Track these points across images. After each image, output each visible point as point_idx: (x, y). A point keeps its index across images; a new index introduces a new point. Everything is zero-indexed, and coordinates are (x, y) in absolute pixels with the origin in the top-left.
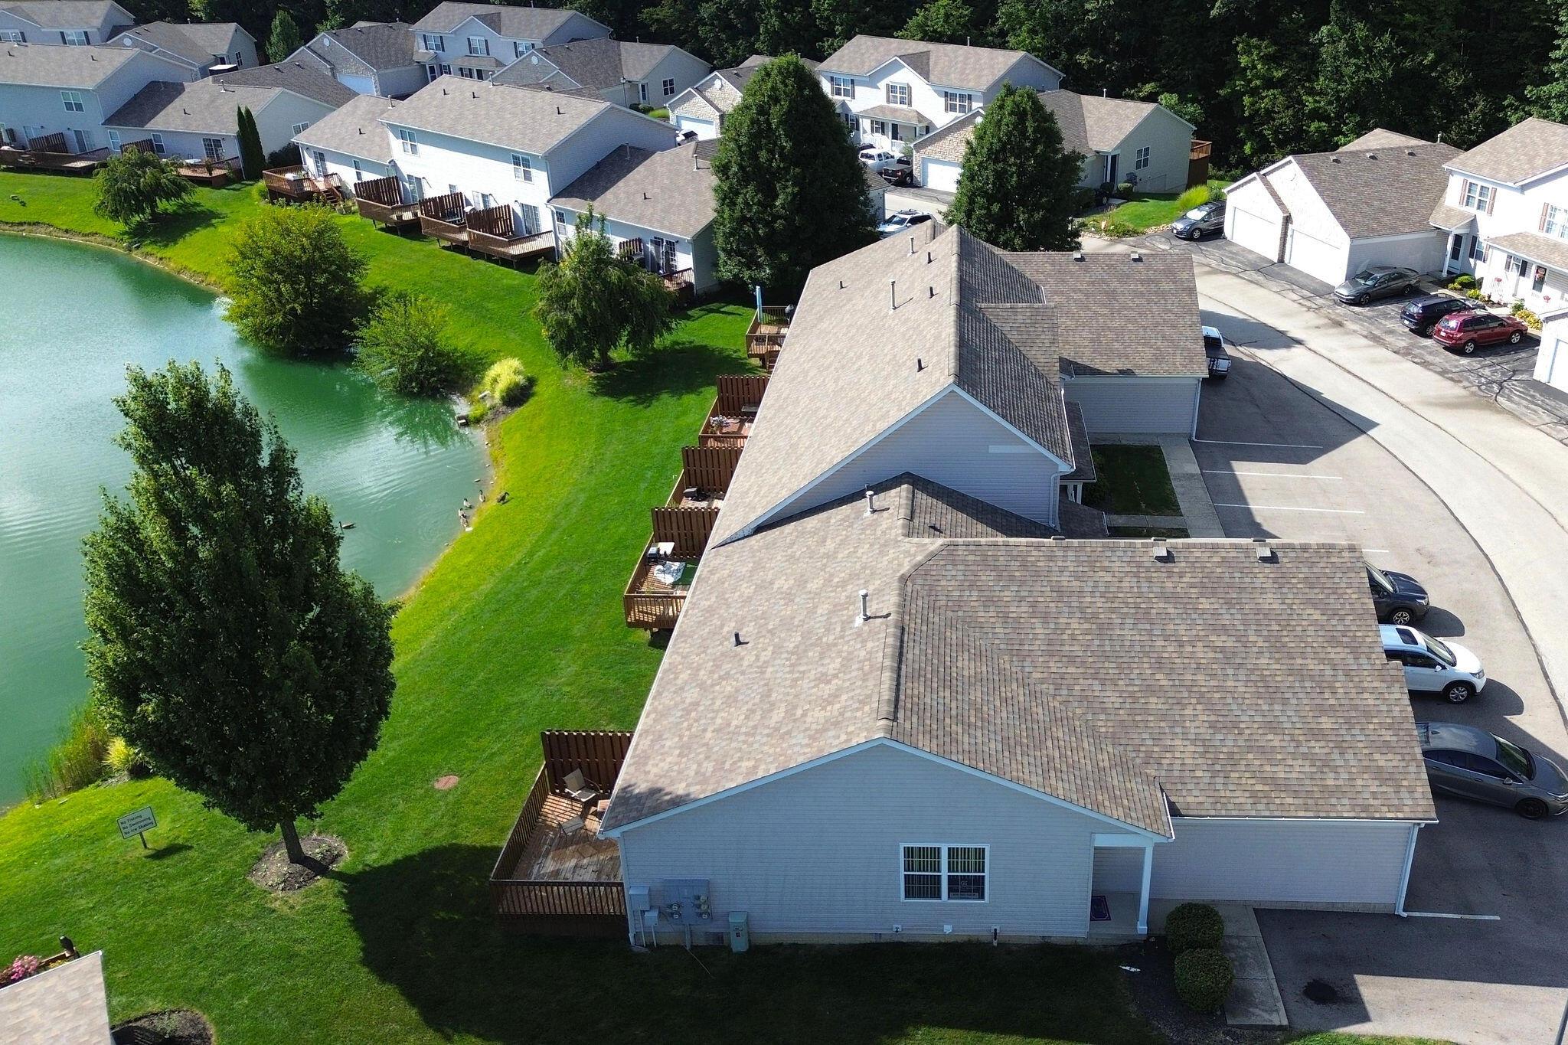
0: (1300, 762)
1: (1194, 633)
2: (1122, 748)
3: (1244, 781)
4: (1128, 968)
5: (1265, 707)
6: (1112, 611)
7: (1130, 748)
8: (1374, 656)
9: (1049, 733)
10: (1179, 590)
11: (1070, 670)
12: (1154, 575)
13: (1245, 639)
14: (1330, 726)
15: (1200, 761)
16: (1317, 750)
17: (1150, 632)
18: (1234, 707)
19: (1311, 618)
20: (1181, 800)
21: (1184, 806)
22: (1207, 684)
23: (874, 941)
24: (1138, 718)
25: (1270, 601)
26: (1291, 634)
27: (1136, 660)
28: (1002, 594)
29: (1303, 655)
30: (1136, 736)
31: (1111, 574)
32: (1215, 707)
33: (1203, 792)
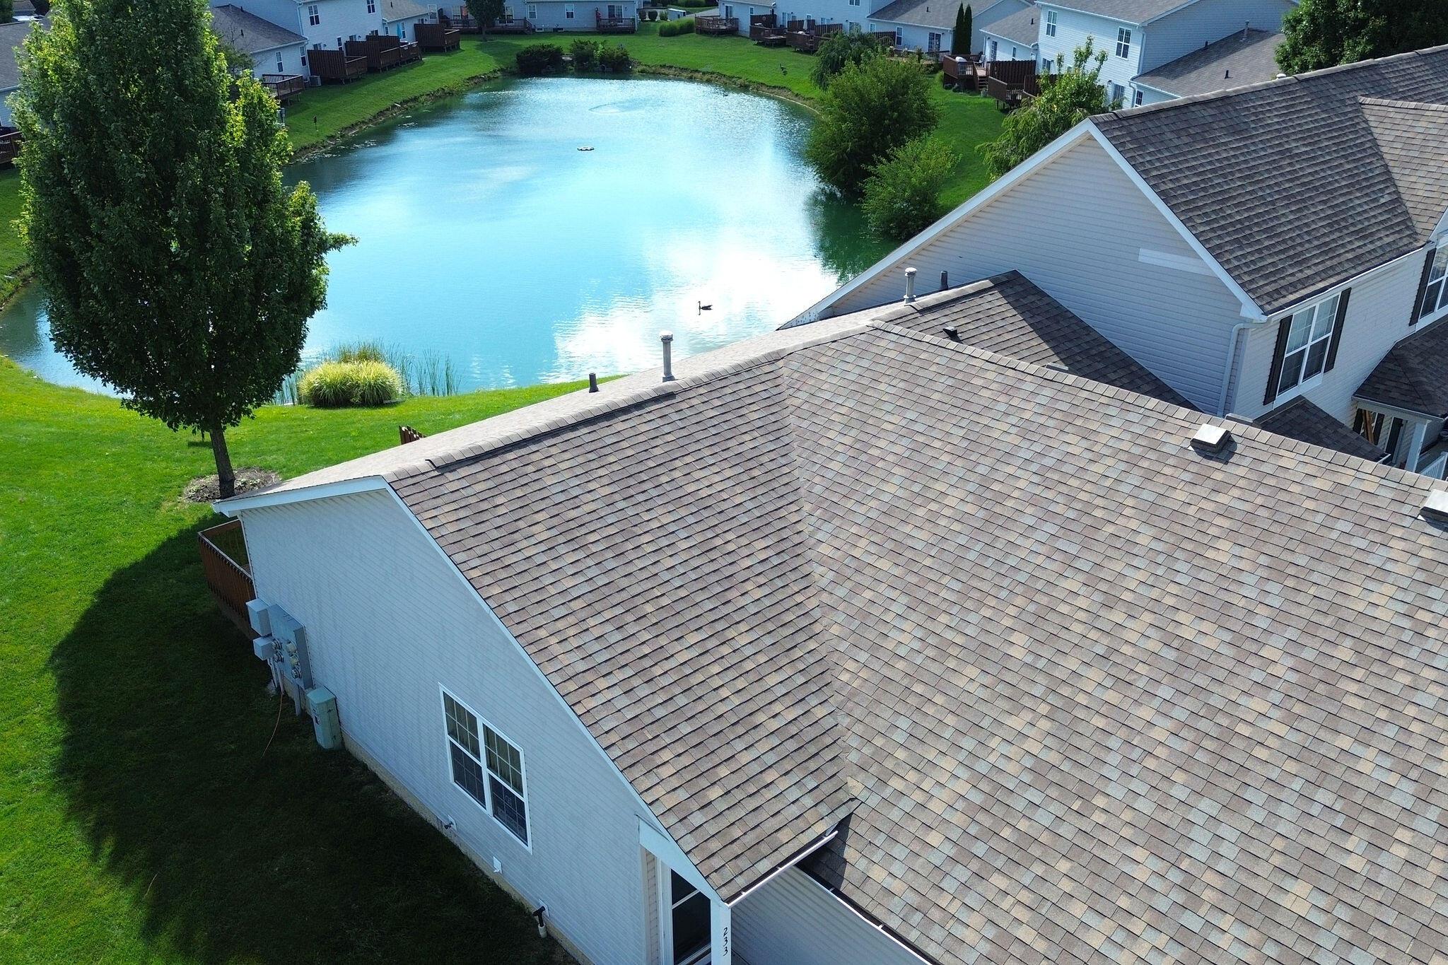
0: (1161, 941)
1: (1155, 593)
2: (846, 721)
3: (1006, 903)
5: (1180, 794)
6: (1034, 500)
7: (858, 728)
9: (719, 626)
10: (1191, 511)
11: (884, 564)
13: (1253, 648)
14: (1302, 909)
15: (956, 818)
16: (1223, 941)
17: (1069, 563)
18: (1113, 759)
20: (862, 864)
22: (1098, 693)
24: (919, 688)
25: (1377, 599)
26: (1373, 681)
27: (1003, 594)
29: (1364, 736)
30: (887, 714)
31: (1085, 444)
32: (1077, 741)
33: (911, 875)
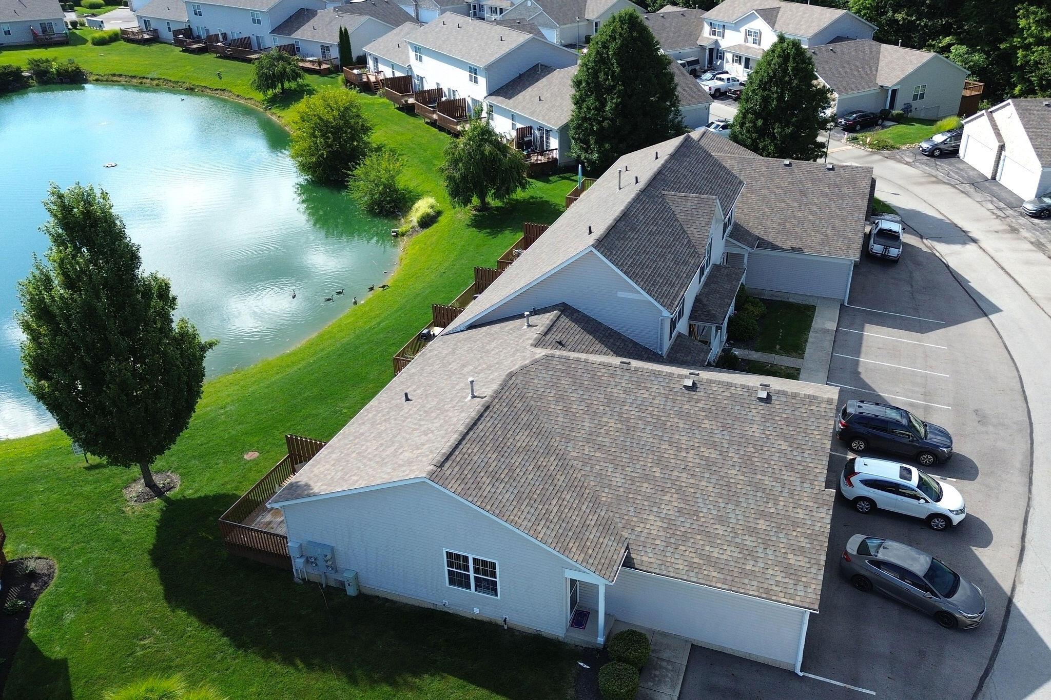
0: (732, 549)
1: (692, 443)
2: (612, 514)
3: (687, 554)
4: (582, 664)
5: (722, 505)
6: (640, 418)
7: (617, 515)
8: (816, 483)
9: (559, 494)
10: (692, 411)
11: (598, 454)
12: (679, 398)
13: (726, 454)
14: (764, 527)
15: (661, 534)
16: (748, 543)
17: (661, 438)
18: (700, 500)
19: (780, 447)
20: (639, 558)
21: (639, 562)
22: (687, 481)
23: (432, 607)
24: (631, 496)
25: (755, 430)
26: (761, 456)
27: (644, 455)
28: (571, 395)
29: (763, 473)
30: (624, 507)
31: (648, 393)
32: (687, 498)
33: (655, 556)
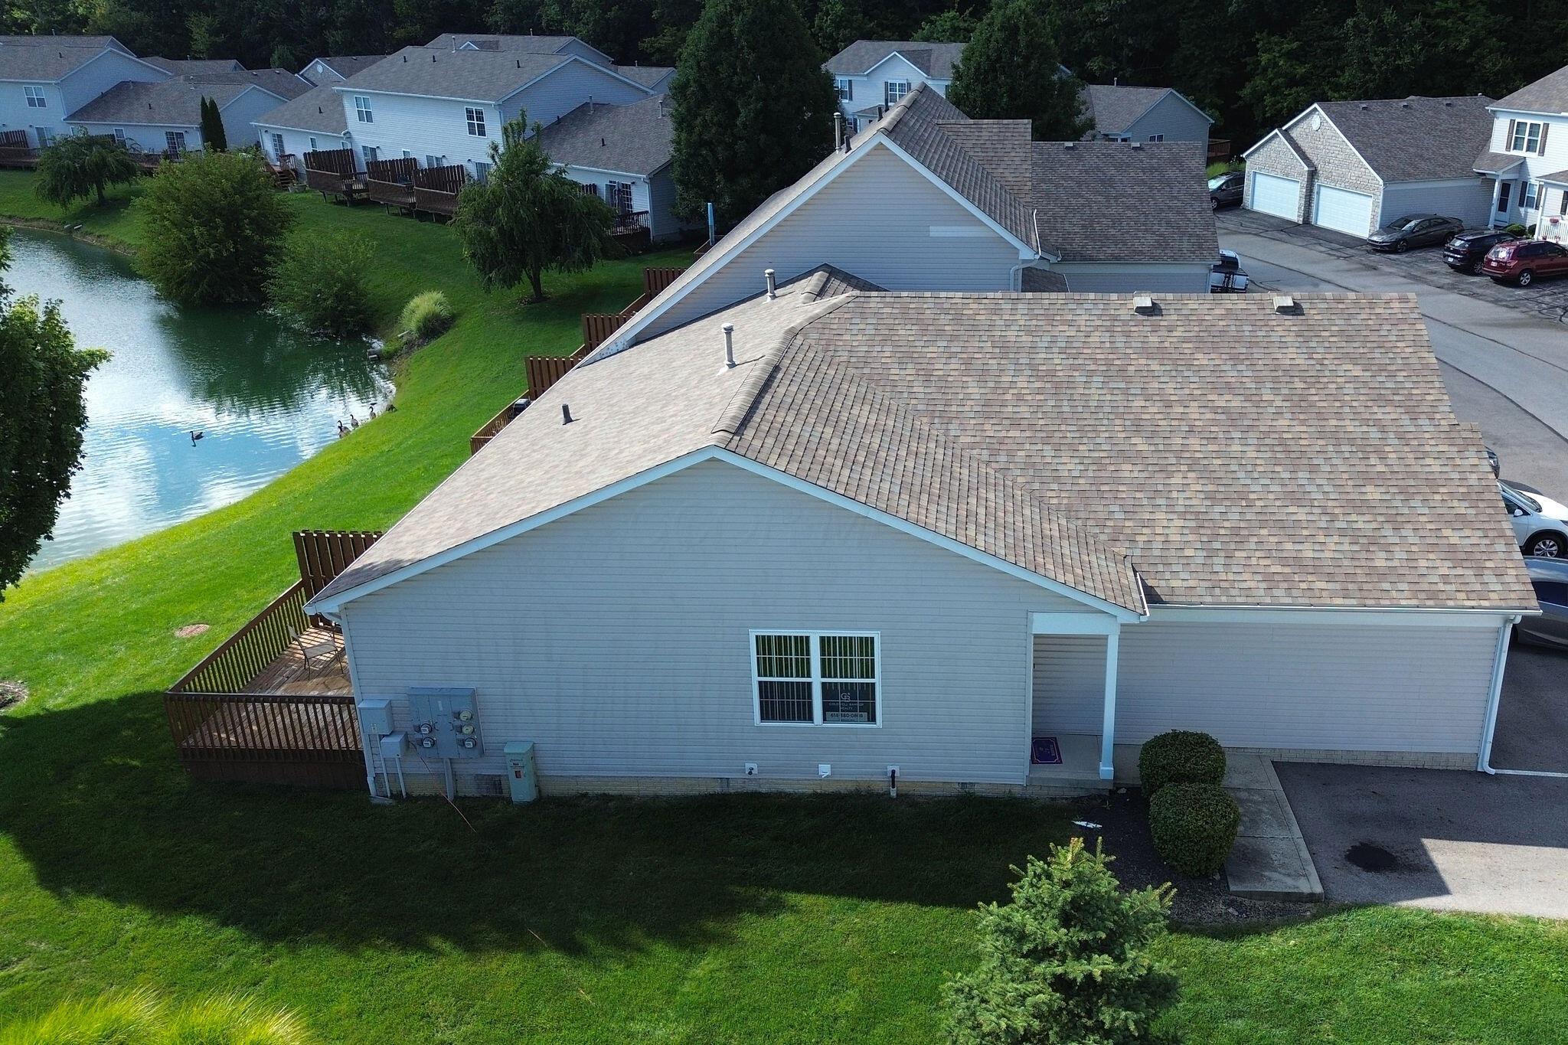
0: (1336, 539)
1: (1187, 392)
2: (1079, 523)
3: (1254, 561)
4: (1083, 824)
5: (1287, 475)
6: (1074, 368)
7: (1090, 523)
8: (1438, 416)
9: (974, 492)
10: (1167, 344)
11: (1015, 434)
12: (1133, 329)
13: (1258, 398)
14: (1378, 496)
15: (1191, 538)
16: (1360, 525)
17: (1126, 392)
18: (1242, 475)
19: (1348, 374)
20: (1163, 583)
21: (1167, 591)
22: (1203, 449)
23: (718, 790)
24: (1106, 488)
25: (1293, 356)
26: (1321, 392)
27: (1106, 422)
28: (926, 350)
29: (1338, 416)
30: (1101, 508)
31: (1075, 329)
32: (1214, 475)
33: (1194, 575)
